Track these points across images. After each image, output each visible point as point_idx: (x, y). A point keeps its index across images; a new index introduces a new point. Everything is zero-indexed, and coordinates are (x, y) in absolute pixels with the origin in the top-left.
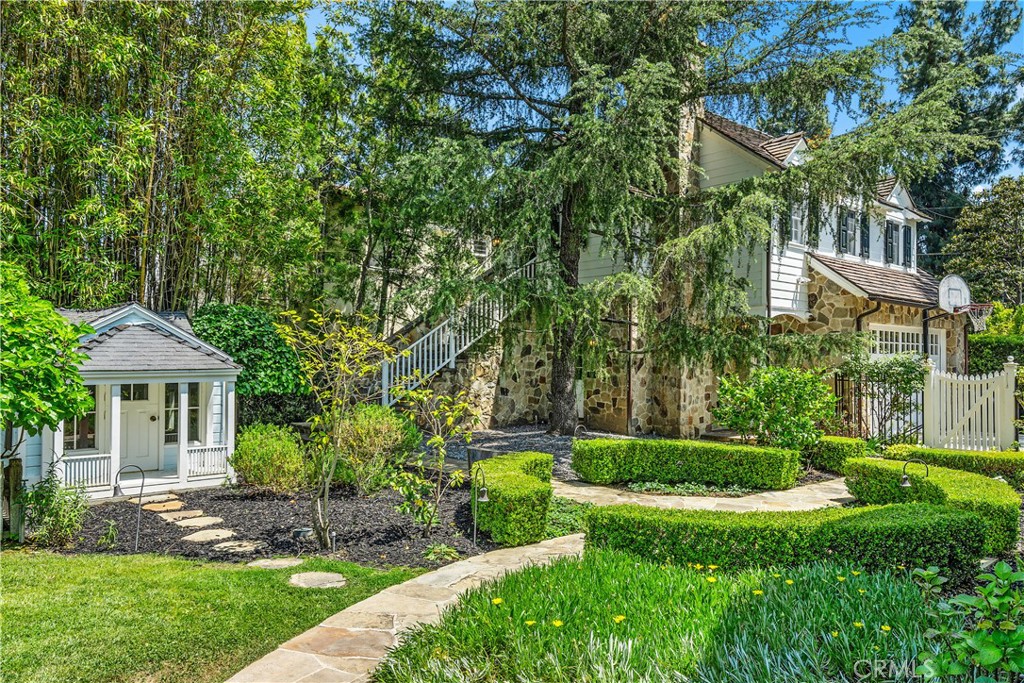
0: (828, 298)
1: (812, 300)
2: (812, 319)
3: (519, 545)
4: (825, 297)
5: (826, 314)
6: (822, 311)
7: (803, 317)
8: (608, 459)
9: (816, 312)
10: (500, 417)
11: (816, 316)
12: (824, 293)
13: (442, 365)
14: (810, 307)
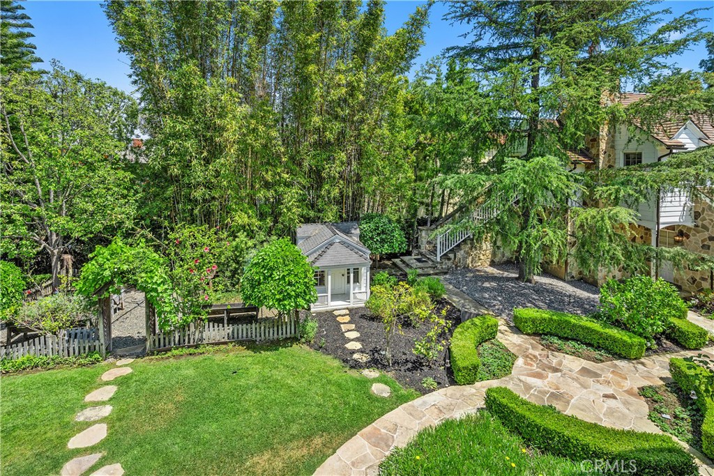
0: (709, 215)
1: (697, 215)
2: (696, 226)
3: (464, 384)
4: (706, 214)
5: (707, 225)
6: (704, 222)
7: (691, 224)
8: (529, 323)
9: (699, 223)
10: (497, 260)
11: (700, 225)
12: (705, 212)
13: (466, 236)
14: (696, 218)
